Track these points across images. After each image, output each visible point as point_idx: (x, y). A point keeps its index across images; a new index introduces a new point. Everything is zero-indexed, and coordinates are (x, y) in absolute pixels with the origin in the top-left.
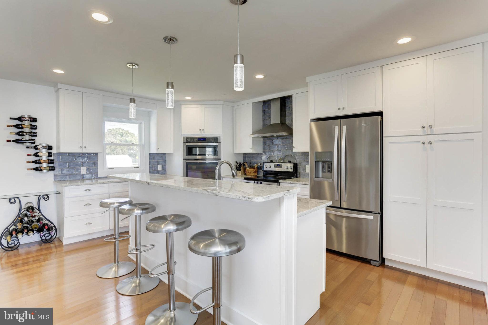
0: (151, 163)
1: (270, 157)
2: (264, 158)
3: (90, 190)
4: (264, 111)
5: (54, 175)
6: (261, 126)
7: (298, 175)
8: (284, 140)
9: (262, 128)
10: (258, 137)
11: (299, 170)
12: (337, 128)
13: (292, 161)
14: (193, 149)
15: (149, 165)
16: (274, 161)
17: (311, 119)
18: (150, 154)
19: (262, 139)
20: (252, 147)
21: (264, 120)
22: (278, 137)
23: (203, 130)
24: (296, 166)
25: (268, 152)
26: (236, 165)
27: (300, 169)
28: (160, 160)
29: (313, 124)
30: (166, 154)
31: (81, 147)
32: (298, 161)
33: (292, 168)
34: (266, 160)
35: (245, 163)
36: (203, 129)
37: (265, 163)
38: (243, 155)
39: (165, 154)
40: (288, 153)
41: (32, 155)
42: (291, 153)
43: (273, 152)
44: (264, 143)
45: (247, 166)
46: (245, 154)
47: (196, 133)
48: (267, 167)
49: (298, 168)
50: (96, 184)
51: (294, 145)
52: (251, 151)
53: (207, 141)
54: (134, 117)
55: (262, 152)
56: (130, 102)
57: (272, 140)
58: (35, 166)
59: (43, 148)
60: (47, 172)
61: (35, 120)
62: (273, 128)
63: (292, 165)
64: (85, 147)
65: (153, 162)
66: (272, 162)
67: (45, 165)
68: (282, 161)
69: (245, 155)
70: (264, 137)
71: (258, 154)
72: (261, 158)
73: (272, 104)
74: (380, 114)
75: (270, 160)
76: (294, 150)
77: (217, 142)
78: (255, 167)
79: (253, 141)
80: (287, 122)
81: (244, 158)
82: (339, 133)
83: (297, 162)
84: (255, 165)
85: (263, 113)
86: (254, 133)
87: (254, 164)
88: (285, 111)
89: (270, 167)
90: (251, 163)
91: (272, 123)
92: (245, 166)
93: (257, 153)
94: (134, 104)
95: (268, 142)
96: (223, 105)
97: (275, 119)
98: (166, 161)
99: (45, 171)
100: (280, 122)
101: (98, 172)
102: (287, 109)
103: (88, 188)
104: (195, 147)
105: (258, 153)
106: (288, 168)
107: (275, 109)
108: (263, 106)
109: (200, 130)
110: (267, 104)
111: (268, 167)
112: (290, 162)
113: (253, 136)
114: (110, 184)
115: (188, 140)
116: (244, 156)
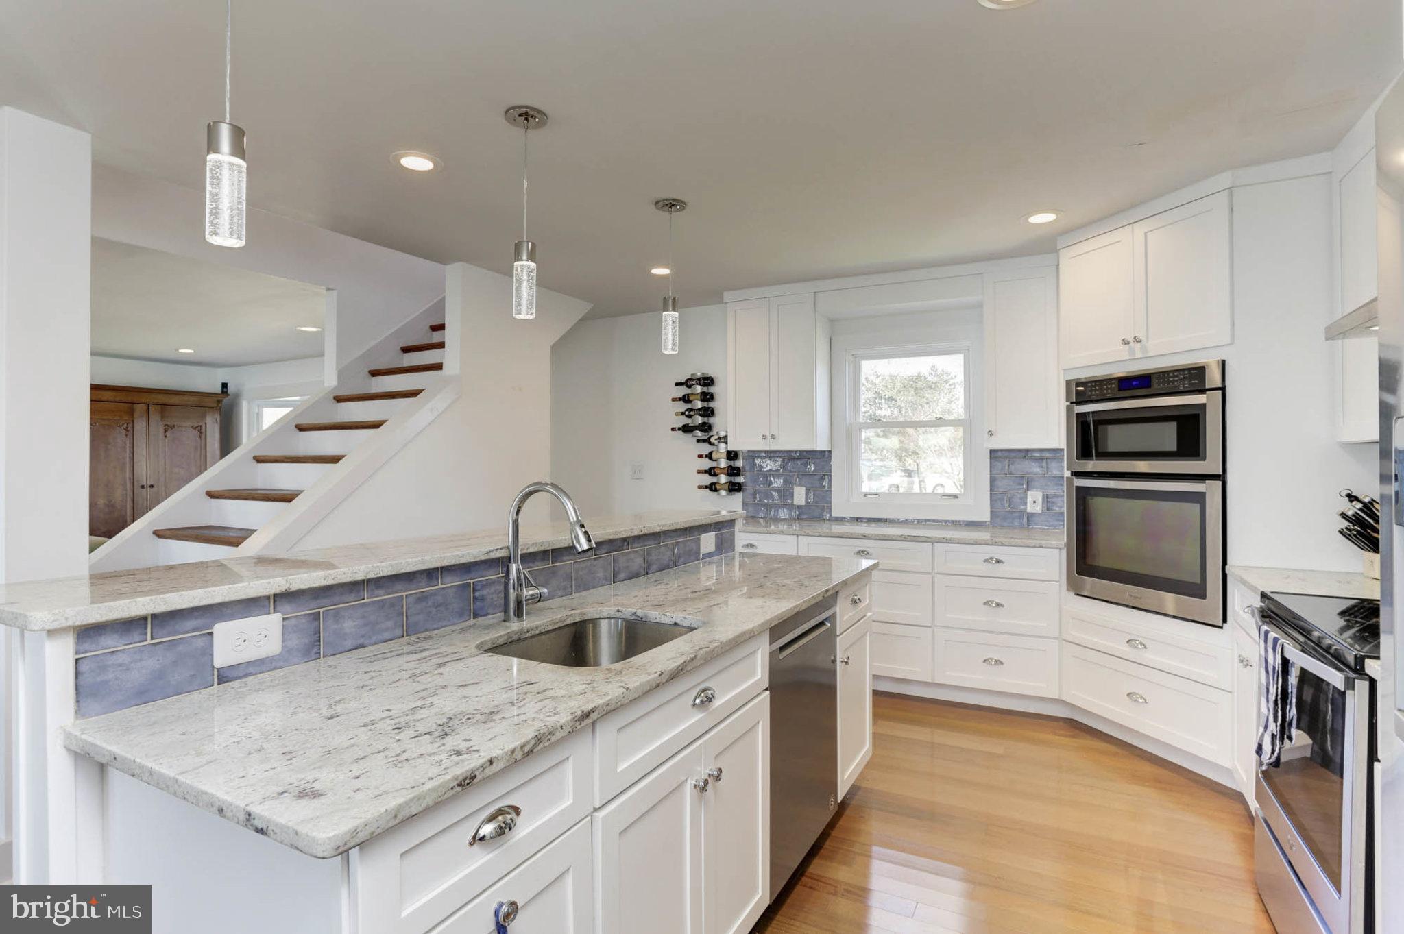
0: (999, 483)
5: (743, 503)
15: (991, 489)
18: (993, 452)
28: (1035, 473)
31: (764, 438)
39: (1057, 453)
41: (704, 456)
50: (764, 533)
53: (1156, 386)
54: (673, 349)
58: (708, 479)
59: (719, 442)
60: (728, 495)
61: (708, 381)
64: (773, 437)
65: (1006, 481)
67: (723, 479)
98: (1062, 478)
99: (723, 493)
101: (831, 504)
103: (752, 542)
114: (800, 537)
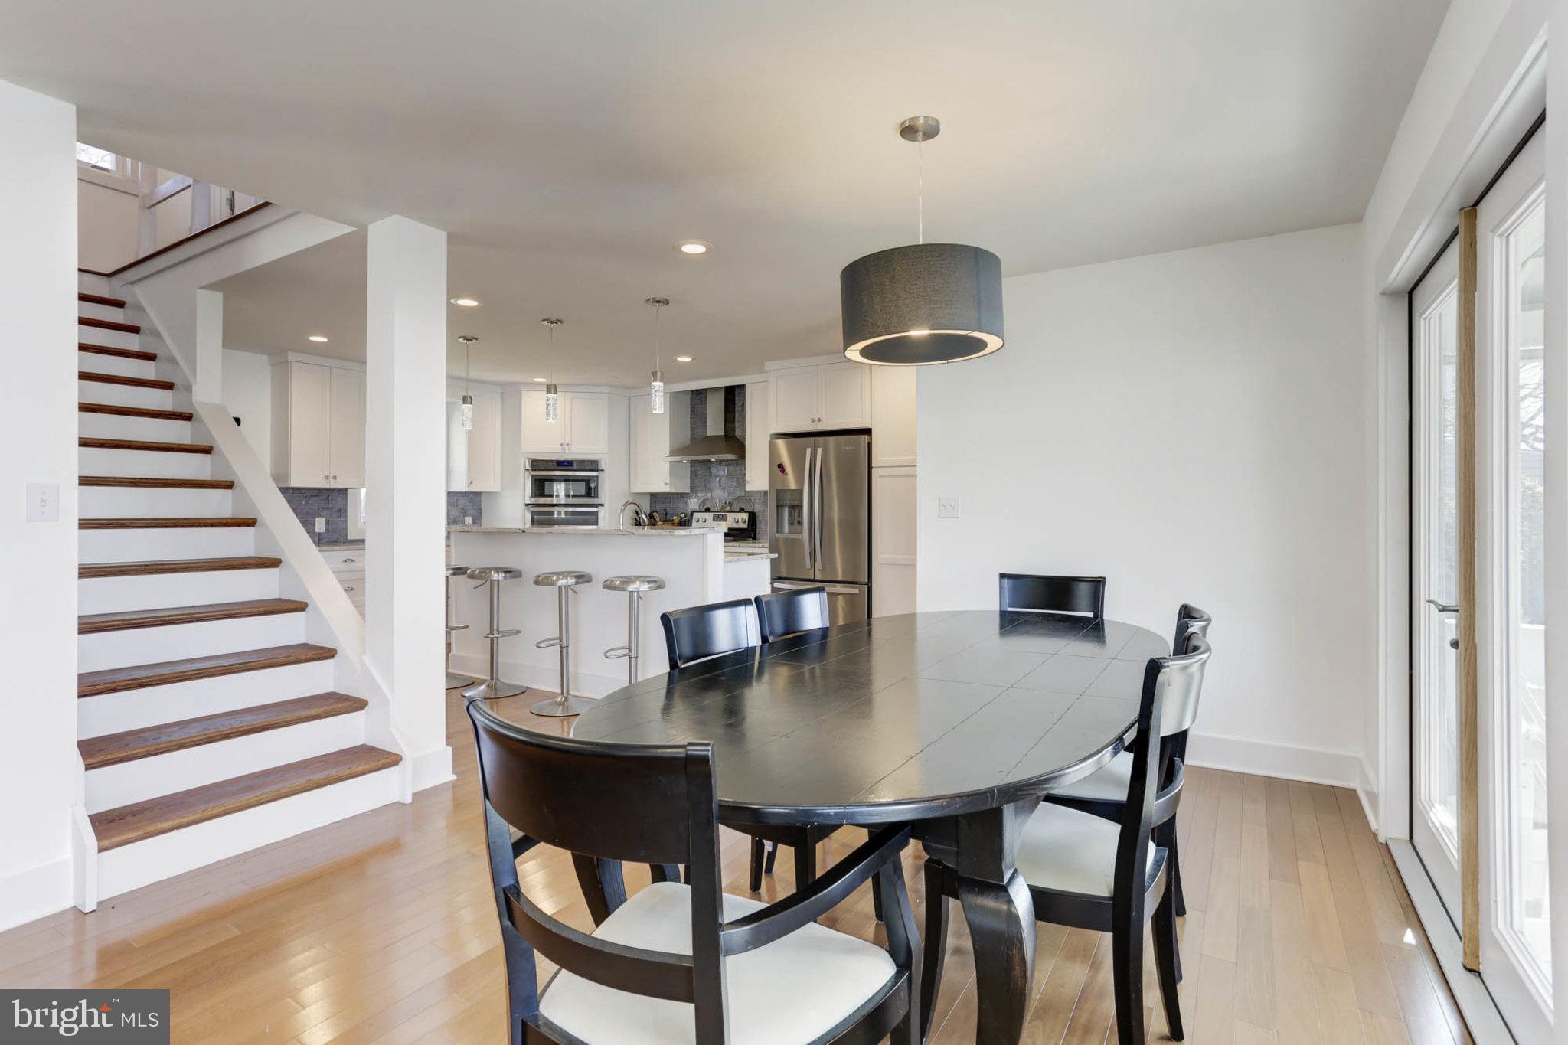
0: (451, 513)
1: (704, 501)
2: (693, 503)
3: (353, 561)
4: (693, 410)
6: (685, 438)
7: (758, 536)
8: (731, 467)
9: (689, 443)
10: (681, 461)
11: (758, 526)
12: (809, 450)
13: (747, 508)
14: (546, 483)
16: (711, 509)
17: (771, 435)
18: (448, 493)
19: (689, 465)
20: (668, 482)
21: (693, 426)
22: (720, 462)
23: (568, 445)
24: (753, 517)
25: (702, 491)
26: (636, 519)
27: (760, 523)
28: (468, 506)
29: (781, 443)
30: (481, 493)
31: (327, 478)
32: (757, 509)
33: (745, 522)
34: (698, 507)
35: (654, 514)
36: (567, 442)
37: (695, 514)
38: (648, 498)
39: (478, 494)
40: (738, 494)
42: (743, 494)
43: (711, 491)
44: (694, 474)
45: (658, 519)
46: (653, 495)
47: (551, 450)
48: (698, 521)
49: (758, 522)
51: (748, 478)
52: (667, 489)
53: (575, 467)
55: (688, 491)
56: (464, 403)
57: (709, 468)
62: (710, 444)
63: (745, 516)
64: (335, 478)
65: (455, 512)
66: (708, 510)
68: (728, 508)
69: (654, 497)
70: (692, 462)
71: (681, 495)
72: (686, 503)
73: (709, 397)
74: (868, 432)
75: (705, 507)
76: (749, 488)
77: (597, 471)
78: (675, 521)
79: (671, 469)
80: (738, 433)
81: (651, 503)
82: (812, 462)
83: (756, 511)
84: (674, 518)
85: (692, 411)
86: (673, 453)
87: (673, 515)
88: (734, 412)
89: (705, 521)
90: (666, 514)
91: (708, 434)
92: (655, 519)
93: (678, 494)
94: (470, 406)
95: (701, 471)
96: (609, 393)
97: (715, 426)
98: (480, 509)
100: (723, 433)
101: (347, 528)
102: (738, 409)
104: (551, 480)
105: (681, 493)
106: (738, 522)
107: (715, 409)
108: (691, 398)
109: (562, 445)
110: (699, 396)
111: (700, 520)
112: (742, 510)
113: (670, 459)
115: (536, 464)
116: (651, 499)
